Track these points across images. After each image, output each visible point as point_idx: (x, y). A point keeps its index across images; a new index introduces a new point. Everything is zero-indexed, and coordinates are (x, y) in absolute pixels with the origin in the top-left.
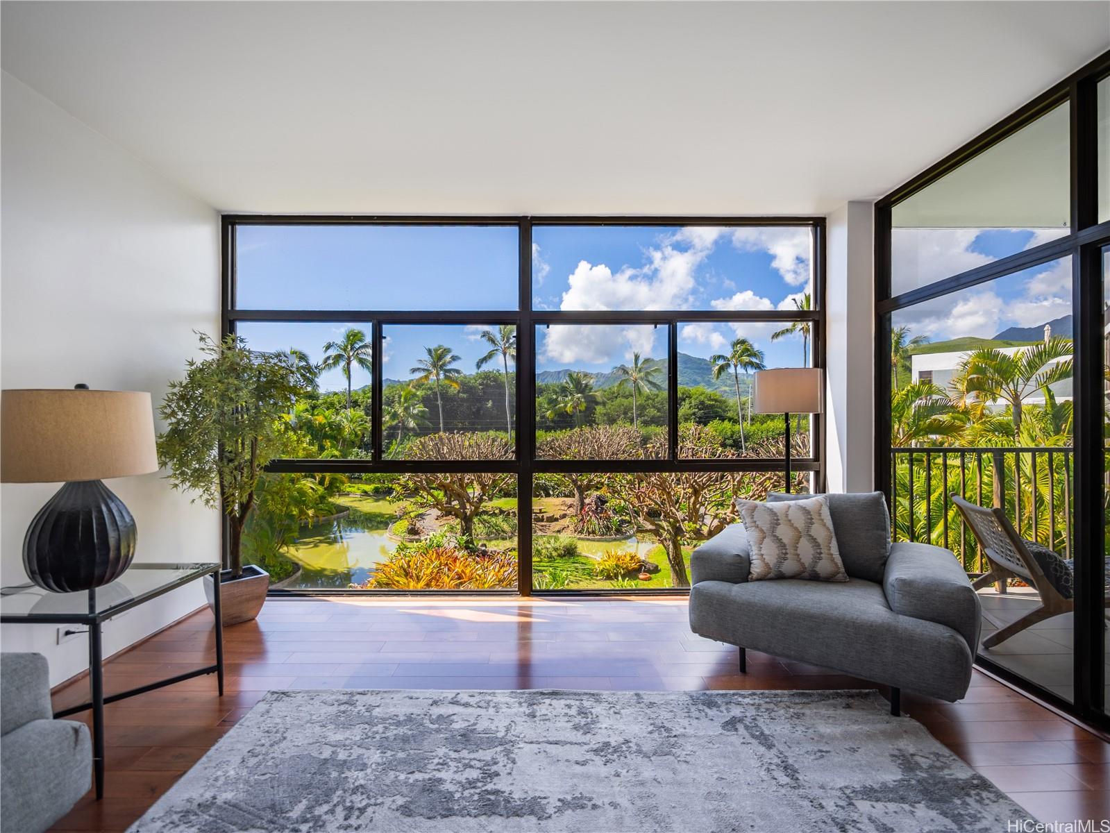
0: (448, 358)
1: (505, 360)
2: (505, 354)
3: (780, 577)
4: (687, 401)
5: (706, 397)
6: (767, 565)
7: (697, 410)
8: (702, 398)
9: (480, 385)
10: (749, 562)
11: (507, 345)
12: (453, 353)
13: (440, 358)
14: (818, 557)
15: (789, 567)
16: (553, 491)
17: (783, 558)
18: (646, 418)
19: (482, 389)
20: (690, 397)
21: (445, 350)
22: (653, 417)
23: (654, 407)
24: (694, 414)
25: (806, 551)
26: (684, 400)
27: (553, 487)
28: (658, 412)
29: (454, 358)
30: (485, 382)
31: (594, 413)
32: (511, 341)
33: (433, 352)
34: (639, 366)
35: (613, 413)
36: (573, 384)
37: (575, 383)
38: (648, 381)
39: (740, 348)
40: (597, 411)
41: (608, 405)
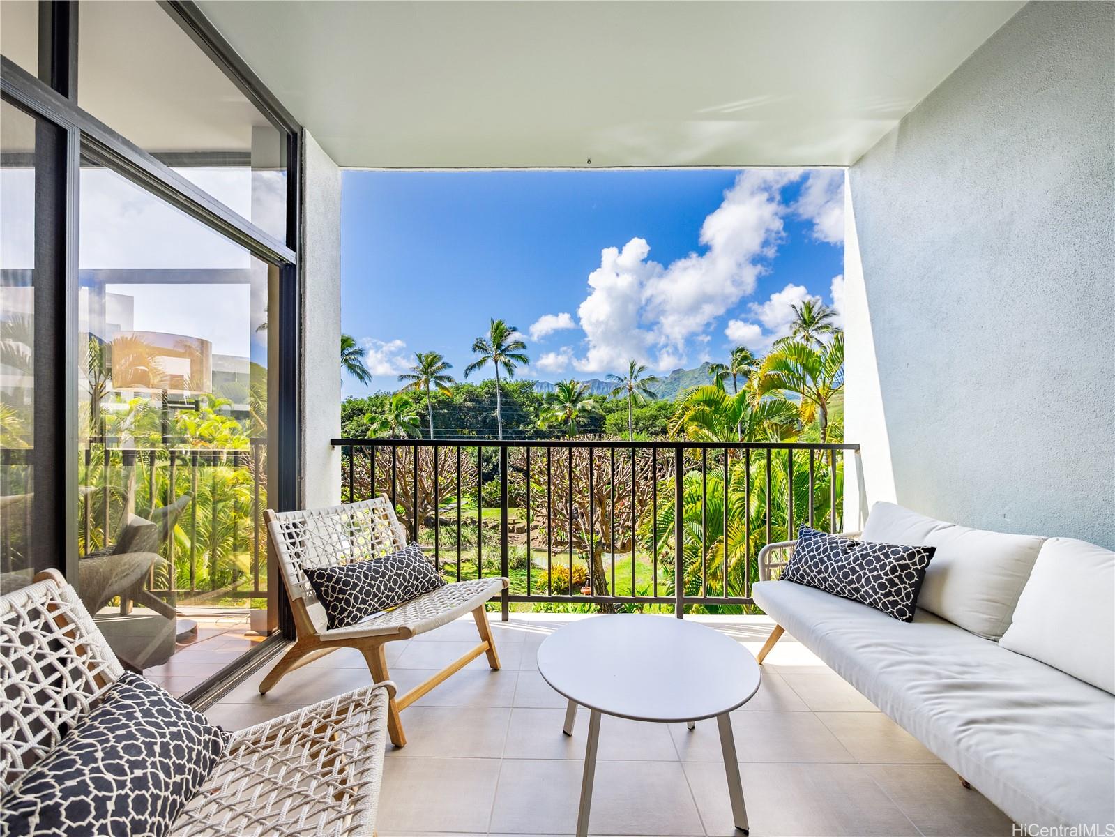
0: (439, 364)
1: (497, 368)
2: (496, 362)
11: (498, 352)
12: (445, 360)
13: (431, 365)
18: (657, 429)
21: (436, 357)
29: (446, 365)
31: (604, 424)
32: (503, 348)
33: (423, 358)
34: (635, 374)
35: (624, 423)
36: (565, 392)
37: (568, 391)
38: (644, 390)
39: (739, 356)
40: (607, 421)
41: (617, 415)
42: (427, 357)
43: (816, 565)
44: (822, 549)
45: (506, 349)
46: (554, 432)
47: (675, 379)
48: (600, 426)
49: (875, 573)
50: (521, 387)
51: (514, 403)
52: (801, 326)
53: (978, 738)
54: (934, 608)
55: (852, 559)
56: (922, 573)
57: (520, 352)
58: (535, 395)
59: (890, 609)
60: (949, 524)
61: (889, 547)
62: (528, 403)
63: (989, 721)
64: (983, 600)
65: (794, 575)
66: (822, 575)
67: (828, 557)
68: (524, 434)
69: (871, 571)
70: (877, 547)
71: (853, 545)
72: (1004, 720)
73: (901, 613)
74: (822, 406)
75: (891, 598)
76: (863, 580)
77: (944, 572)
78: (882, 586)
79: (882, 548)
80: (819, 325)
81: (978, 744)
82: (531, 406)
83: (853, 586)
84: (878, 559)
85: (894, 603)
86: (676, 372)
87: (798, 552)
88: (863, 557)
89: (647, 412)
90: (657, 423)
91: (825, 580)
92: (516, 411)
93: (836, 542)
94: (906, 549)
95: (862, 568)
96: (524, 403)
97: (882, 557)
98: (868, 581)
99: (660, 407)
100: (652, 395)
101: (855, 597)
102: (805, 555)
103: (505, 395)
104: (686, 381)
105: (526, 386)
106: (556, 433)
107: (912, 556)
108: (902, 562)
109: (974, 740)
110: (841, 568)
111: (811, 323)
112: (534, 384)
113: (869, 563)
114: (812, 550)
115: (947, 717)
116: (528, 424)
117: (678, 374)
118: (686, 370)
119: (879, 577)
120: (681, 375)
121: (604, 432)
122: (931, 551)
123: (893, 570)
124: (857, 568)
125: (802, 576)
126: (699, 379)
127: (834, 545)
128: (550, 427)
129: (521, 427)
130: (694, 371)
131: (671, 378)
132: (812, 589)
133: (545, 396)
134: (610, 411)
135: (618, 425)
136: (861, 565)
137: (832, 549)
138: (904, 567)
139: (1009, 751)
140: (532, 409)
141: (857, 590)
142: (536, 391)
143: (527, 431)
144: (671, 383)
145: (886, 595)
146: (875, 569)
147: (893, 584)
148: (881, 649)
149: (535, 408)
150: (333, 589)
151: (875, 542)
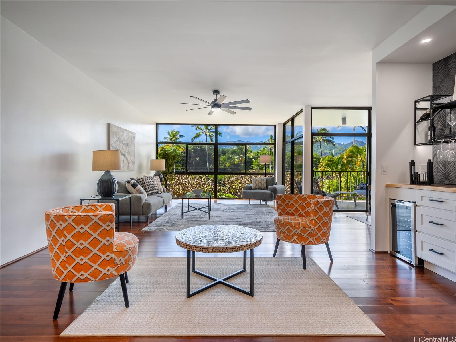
0: (178, 136)
1: (206, 137)
2: (206, 135)
3: (256, 189)
6: (254, 187)
9: (193, 149)
10: (252, 187)
12: (181, 134)
13: (174, 136)
14: (261, 186)
15: (257, 187)
17: (256, 186)
19: (194, 151)
25: (260, 185)
30: (195, 147)
33: (170, 133)
42: (172, 132)
74: (363, 162)
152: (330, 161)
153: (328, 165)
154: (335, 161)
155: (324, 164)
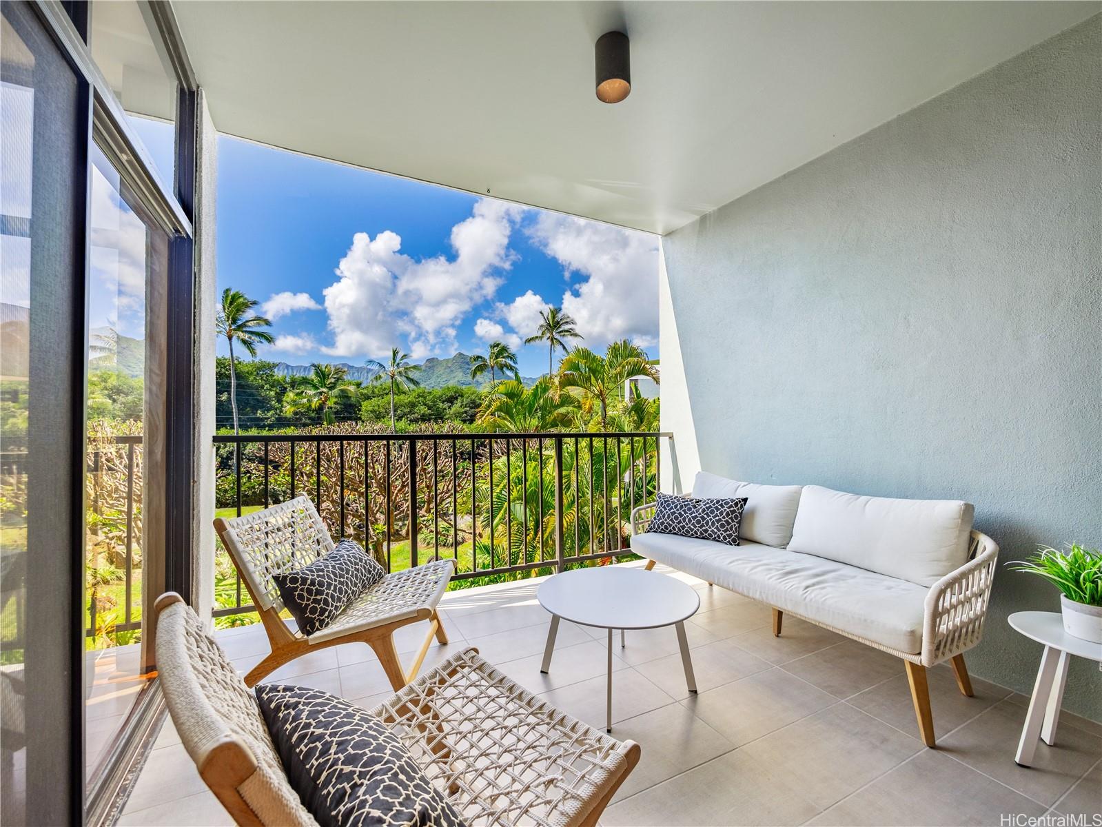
2: (230, 338)
4: (459, 400)
5: (477, 396)
7: (468, 409)
8: (473, 397)
11: (233, 327)
16: (284, 496)
18: (416, 415)
20: (462, 396)
22: (423, 415)
23: (425, 404)
24: (466, 412)
26: (457, 398)
27: (284, 492)
28: (429, 409)
31: (360, 410)
32: (240, 323)
34: (398, 361)
35: (381, 410)
36: (320, 377)
37: (322, 375)
38: (407, 378)
39: (496, 350)
40: (363, 408)
41: (374, 401)
43: (676, 518)
44: (678, 507)
45: (244, 325)
46: (301, 420)
47: (430, 368)
48: (355, 413)
49: (717, 518)
50: (259, 369)
51: (250, 387)
52: (547, 328)
53: (813, 594)
54: (748, 535)
55: (700, 510)
56: (741, 514)
57: (264, 329)
58: (275, 378)
59: (728, 539)
60: (746, 483)
61: (722, 500)
62: (267, 386)
63: (814, 585)
64: (778, 526)
65: (659, 527)
66: (681, 524)
67: (684, 511)
68: (264, 421)
69: (714, 517)
70: (715, 501)
71: (698, 502)
72: (818, 583)
73: (734, 541)
74: (603, 401)
75: (728, 533)
76: (710, 524)
77: (752, 512)
78: (722, 526)
79: (718, 502)
80: (561, 329)
81: (815, 596)
82: (272, 390)
83: (704, 528)
84: (717, 509)
85: (730, 536)
86: (430, 360)
87: (661, 511)
88: (708, 508)
89: (404, 399)
90: (415, 410)
91: (683, 527)
92: (252, 395)
93: (687, 501)
94: (732, 501)
95: (708, 516)
96: (262, 387)
97: (720, 507)
98: (713, 524)
99: (418, 395)
100: (416, 383)
101: (704, 536)
102: (667, 512)
103: (239, 376)
104: (440, 370)
105: (265, 369)
106: (304, 420)
107: (736, 504)
108: (732, 509)
109: (813, 595)
110: (694, 518)
111: (555, 326)
112: (275, 366)
113: (712, 512)
114: (672, 508)
115: (795, 588)
116: (268, 410)
117: (432, 362)
118: (440, 359)
119: (720, 520)
120: (435, 363)
121: (360, 419)
122: (745, 500)
123: (728, 514)
124: (705, 516)
125: (666, 528)
126: (453, 369)
127: (686, 503)
128: (296, 413)
129: (259, 414)
130: (448, 360)
131: (426, 367)
132: (672, 535)
133: (288, 380)
134: (367, 398)
135: (376, 412)
136: (707, 514)
137: (686, 505)
138: (733, 512)
139: (830, 596)
140: (273, 393)
141: (706, 531)
142: (279, 374)
143: (268, 418)
144: (425, 371)
145: (725, 531)
146: (717, 515)
147: (728, 523)
148: (740, 562)
149: (276, 393)
150: (309, 592)
151: (712, 498)
152: (510, 395)
153: (506, 410)
154: (524, 396)
155: (494, 406)
